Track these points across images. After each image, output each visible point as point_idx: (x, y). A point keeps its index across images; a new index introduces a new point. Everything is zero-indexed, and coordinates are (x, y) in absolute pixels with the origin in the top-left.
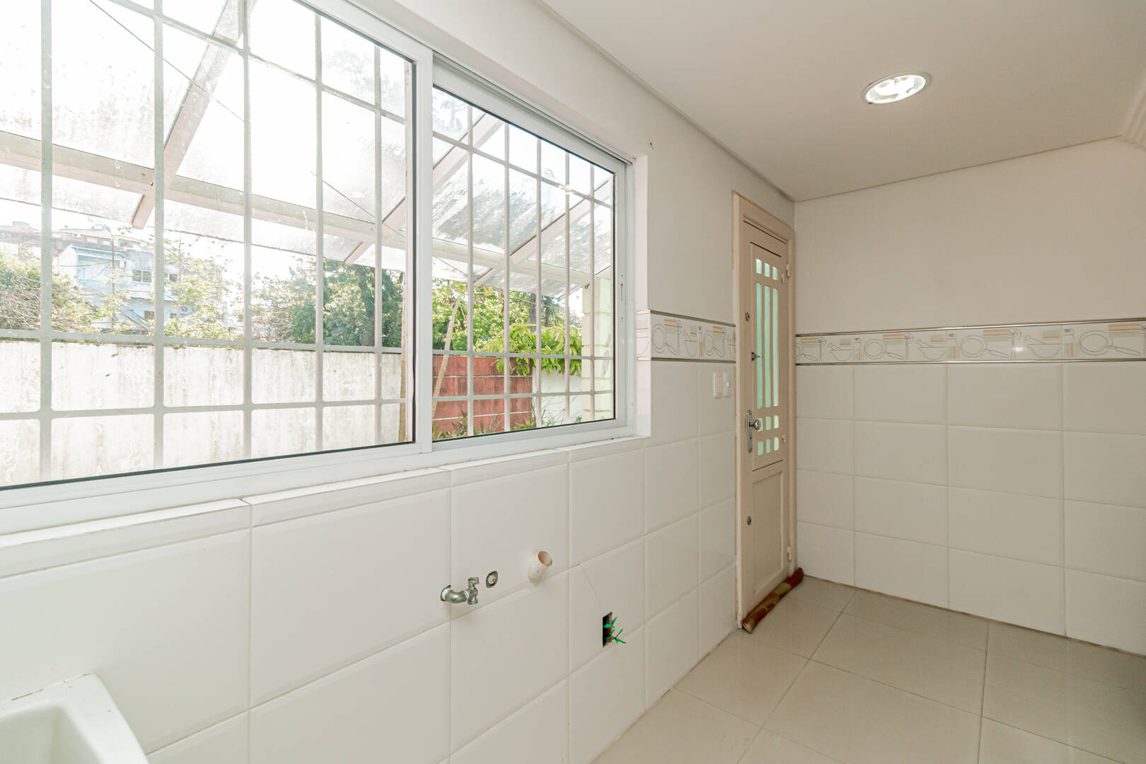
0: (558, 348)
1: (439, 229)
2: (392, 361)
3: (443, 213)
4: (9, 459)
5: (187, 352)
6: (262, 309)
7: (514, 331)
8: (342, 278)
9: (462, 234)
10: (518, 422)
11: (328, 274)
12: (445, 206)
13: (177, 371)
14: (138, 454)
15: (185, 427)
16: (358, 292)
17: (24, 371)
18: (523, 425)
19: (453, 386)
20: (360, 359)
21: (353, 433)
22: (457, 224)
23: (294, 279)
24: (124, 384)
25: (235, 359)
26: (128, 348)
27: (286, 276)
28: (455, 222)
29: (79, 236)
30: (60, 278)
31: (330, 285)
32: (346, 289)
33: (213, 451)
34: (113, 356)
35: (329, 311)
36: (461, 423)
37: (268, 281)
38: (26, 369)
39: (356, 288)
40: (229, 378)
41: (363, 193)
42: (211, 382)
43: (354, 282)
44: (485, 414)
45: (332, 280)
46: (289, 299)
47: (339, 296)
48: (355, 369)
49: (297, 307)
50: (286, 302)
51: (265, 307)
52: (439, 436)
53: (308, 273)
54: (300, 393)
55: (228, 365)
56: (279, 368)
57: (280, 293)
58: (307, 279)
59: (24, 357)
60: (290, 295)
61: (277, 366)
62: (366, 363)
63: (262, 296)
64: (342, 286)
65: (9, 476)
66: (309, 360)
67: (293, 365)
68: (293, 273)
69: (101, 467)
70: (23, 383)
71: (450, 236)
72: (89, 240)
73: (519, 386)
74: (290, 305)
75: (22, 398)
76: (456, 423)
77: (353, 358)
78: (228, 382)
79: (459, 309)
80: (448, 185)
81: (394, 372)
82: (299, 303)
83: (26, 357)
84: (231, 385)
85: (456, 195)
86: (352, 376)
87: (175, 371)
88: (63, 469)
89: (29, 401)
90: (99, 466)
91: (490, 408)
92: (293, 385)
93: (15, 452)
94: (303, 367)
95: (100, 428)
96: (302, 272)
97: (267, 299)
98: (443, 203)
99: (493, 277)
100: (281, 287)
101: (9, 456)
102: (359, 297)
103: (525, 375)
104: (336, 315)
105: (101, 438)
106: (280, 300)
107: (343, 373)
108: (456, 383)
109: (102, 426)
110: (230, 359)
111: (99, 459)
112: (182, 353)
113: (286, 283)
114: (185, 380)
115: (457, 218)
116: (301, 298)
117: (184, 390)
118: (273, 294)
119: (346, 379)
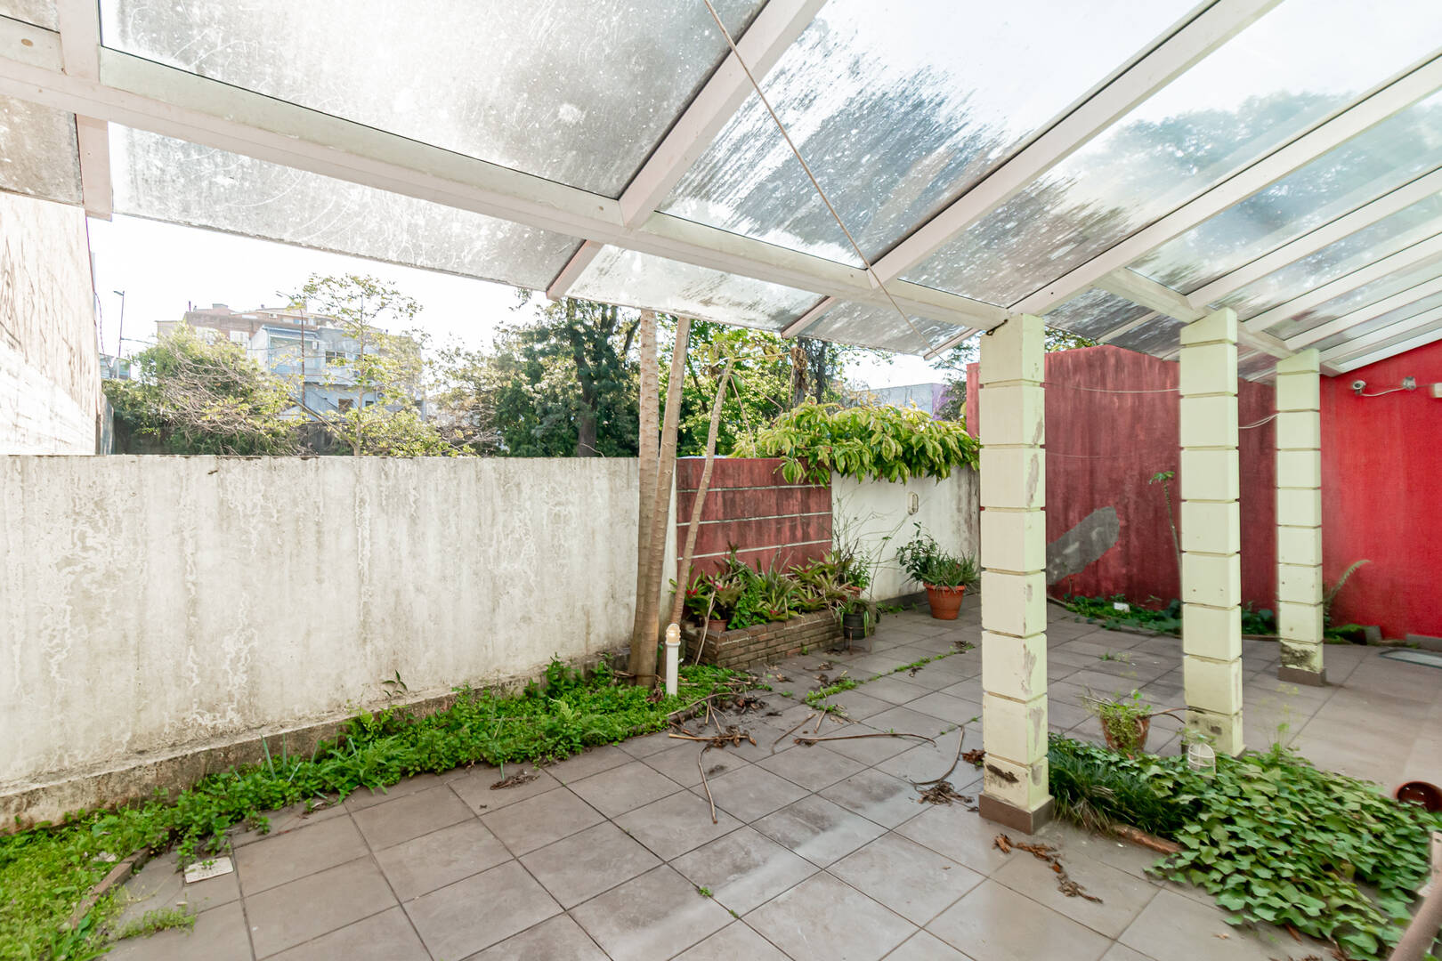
0: (874, 440)
1: (738, 208)
2: (625, 468)
3: (752, 165)
4: (55, 641)
5: (320, 464)
6: (464, 394)
7: (802, 416)
8: (555, 351)
9: (782, 222)
10: (812, 558)
11: (538, 347)
12: (758, 144)
13: (308, 494)
14: (250, 625)
15: (320, 581)
16: (573, 369)
17: (77, 501)
18: (821, 563)
19: (716, 504)
20: (578, 467)
21: (568, 583)
22: (778, 194)
23: (499, 355)
24: (228, 517)
25: (392, 472)
26: (232, 460)
27: (489, 351)
28: (775, 189)
29: (275, 316)
30: (247, 363)
31: (541, 360)
32: (558, 365)
33: (362, 618)
34: (211, 473)
35: (538, 393)
36: (728, 561)
37: (470, 358)
38: (80, 499)
39: (570, 362)
40: (384, 503)
41: (582, 109)
42: (357, 509)
43: (567, 354)
44: (761, 546)
45: (543, 353)
46: (493, 380)
47: (551, 374)
48: (570, 484)
49: (503, 389)
50: (490, 384)
51: (468, 391)
52: (695, 583)
53: (515, 347)
54: (489, 522)
55: (383, 482)
56: (458, 485)
57: (483, 373)
58: (514, 354)
59: (76, 480)
60: (495, 374)
61: (455, 482)
62: (587, 473)
63: (463, 377)
64: (554, 360)
65: (55, 667)
66: (502, 472)
67: (478, 479)
68: (497, 347)
69: (195, 649)
70: (75, 520)
71: (757, 226)
72: (286, 320)
73: (812, 502)
74: (495, 386)
75: (74, 544)
76: (720, 562)
77: (568, 464)
78: (383, 510)
79: (729, 383)
80: (777, 77)
81: (629, 486)
82: (505, 384)
83: (79, 479)
84: (387, 514)
85: (789, 111)
86: (567, 494)
87: (304, 494)
88: (138, 654)
89: (85, 549)
90: (191, 648)
91: (769, 536)
92: (480, 510)
93: (65, 630)
94: (495, 483)
95: (193, 588)
96: (509, 345)
97: (469, 379)
98: (756, 136)
99: (821, 319)
100: (485, 365)
101: (55, 637)
102: (574, 373)
103: (822, 485)
104: (547, 398)
105: (194, 603)
106: (483, 381)
107: (554, 488)
108: (720, 500)
109: (194, 584)
110: (386, 474)
111: (191, 636)
112: (314, 465)
113: (489, 359)
114: (318, 508)
115: (779, 179)
116: (508, 379)
117: (318, 524)
118: (476, 374)
119: (557, 499)
